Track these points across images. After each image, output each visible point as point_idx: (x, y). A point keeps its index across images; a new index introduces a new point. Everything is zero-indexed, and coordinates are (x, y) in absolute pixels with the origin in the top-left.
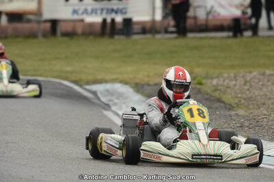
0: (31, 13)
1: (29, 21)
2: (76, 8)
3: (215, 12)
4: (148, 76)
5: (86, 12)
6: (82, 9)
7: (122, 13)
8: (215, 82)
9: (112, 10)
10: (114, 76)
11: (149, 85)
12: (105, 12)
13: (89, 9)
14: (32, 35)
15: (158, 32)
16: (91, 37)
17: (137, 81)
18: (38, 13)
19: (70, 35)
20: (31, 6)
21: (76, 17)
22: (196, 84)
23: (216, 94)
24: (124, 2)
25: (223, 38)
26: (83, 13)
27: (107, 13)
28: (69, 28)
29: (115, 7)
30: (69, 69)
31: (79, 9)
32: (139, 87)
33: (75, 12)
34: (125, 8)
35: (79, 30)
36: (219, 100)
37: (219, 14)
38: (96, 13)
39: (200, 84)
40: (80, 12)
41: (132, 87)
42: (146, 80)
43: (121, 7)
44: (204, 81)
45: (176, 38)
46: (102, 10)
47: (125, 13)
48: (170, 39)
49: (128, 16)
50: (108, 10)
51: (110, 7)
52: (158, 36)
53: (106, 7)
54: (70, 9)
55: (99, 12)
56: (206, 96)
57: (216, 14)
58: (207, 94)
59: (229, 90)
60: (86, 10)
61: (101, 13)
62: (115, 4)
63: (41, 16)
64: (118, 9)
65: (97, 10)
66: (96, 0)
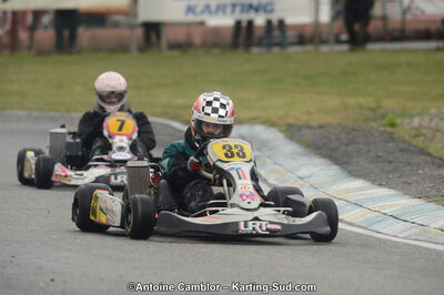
0: (119, 12)
1: (116, 25)
2: (193, 3)
3: (417, 8)
4: (309, 113)
5: (207, 9)
6: (201, 4)
7: (265, 10)
8: (416, 121)
9: (251, 6)
10: (254, 114)
11: (309, 127)
12: (238, 9)
13: (214, 4)
14: (122, 48)
15: (324, 42)
16: (217, 51)
17: (291, 121)
18: (131, 11)
19: (182, 46)
21: (191, 18)
22: (384, 126)
23: (419, 142)
25: (429, 51)
26: (203, 12)
27: (242, 11)
28: (180, 36)
29: (255, 2)
30: (180, 101)
31: (196, 6)
32: (292, 131)
33: (190, 9)
34: (271, 4)
35: (197, 39)
36: (423, 152)
37: (423, 12)
38: (224, 11)
39: (393, 125)
40: (199, 9)
41: (282, 131)
42: (305, 119)
43: (263, 1)
44: (398, 121)
46: (234, 6)
47: (271, 11)
49: (275, 18)
50: (243, 6)
52: (324, 48)
54: (182, 6)
55: (229, 9)
56: (401, 146)
57: (418, 12)
58: (404, 142)
59: (438, 135)
60: (208, 6)
61: (233, 11)
63: (136, 16)
64: (259, 5)
65: (225, 6)
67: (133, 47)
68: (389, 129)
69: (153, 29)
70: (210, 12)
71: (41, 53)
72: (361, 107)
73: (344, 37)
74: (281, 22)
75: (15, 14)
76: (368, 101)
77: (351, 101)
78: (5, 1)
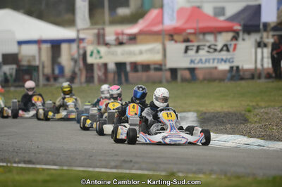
2: (193, 58)
6: (198, 59)
7: (229, 62)
9: (222, 60)
12: (216, 61)
13: (204, 59)
16: (206, 82)
20: (157, 57)
21: (193, 66)
24: (231, 53)
26: (198, 63)
27: (218, 62)
29: (224, 58)
31: (195, 60)
33: (192, 61)
34: (232, 58)
38: (209, 62)
39: (249, 111)
40: (196, 62)
43: (229, 57)
46: (214, 59)
47: (233, 62)
49: (235, 64)
50: (218, 59)
51: (220, 57)
53: (217, 57)
54: (188, 60)
55: (211, 61)
60: (201, 60)
61: (213, 62)
62: (224, 55)
63: (165, 65)
64: (227, 59)
65: (209, 60)
66: (208, 52)
67: (164, 81)
68: (247, 113)
69: (174, 72)
70: (202, 63)
73: (274, 75)
74: (238, 67)
75: (105, 65)
76: (254, 104)
77: (243, 103)
78: (101, 57)
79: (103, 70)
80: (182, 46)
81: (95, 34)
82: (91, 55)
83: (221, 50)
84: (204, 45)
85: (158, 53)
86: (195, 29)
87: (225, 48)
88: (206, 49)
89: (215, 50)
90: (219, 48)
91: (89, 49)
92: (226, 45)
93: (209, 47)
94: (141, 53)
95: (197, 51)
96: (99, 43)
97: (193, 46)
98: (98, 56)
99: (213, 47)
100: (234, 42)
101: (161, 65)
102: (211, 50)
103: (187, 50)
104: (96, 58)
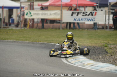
2: (76, 18)
7: (93, 20)
9: (89, 19)
12: (86, 20)
14: (59, 29)
16: (81, 30)
20: (58, 17)
21: (75, 22)
24: (94, 16)
26: (78, 20)
27: (87, 21)
29: (90, 18)
31: (76, 19)
33: (75, 20)
40: (77, 20)
43: (92, 18)
45: (113, 31)
46: (85, 19)
47: (94, 20)
48: (111, 31)
49: (95, 22)
50: (87, 19)
51: (88, 18)
52: (107, 30)
53: (87, 18)
54: (73, 19)
55: (84, 20)
60: (79, 19)
61: (85, 20)
62: (90, 17)
63: (62, 21)
64: (91, 19)
65: (83, 19)
66: (83, 15)
67: (61, 28)
68: (105, 47)
70: (79, 20)
71: (39, 29)
72: (104, 43)
73: (113, 28)
75: (33, 19)
76: (107, 42)
78: (31, 16)
79: (32, 22)
80: (71, 12)
81: (29, 4)
82: (27, 15)
83: (89, 15)
84: (81, 12)
85: (59, 15)
86: (76, 4)
87: (91, 14)
88: (82, 14)
89: (86, 15)
90: (88, 14)
91: (26, 12)
92: (91, 13)
93: (83, 13)
94: (51, 15)
95: (77, 15)
96: (30, 9)
97: (76, 12)
98: (30, 15)
99: (85, 13)
100: (95, 11)
101: (60, 21)
102: (84, 15)
103: (72, 14)
104: (29, 16)
